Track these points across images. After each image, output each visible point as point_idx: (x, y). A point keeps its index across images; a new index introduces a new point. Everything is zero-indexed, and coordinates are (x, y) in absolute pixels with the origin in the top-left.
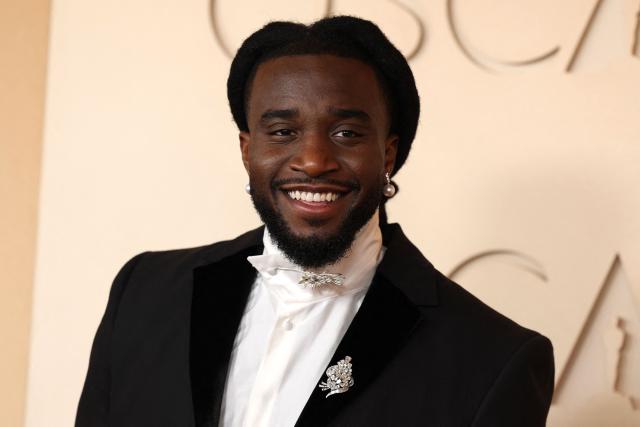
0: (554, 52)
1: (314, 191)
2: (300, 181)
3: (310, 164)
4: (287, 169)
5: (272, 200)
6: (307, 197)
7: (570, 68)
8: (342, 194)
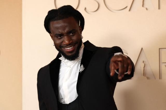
0: (126, 7)
1: (69, 47)
2: (66, 46)
3: (67, 42)
4: (62, 44)
5: (61, 50)
6: (68, 48)
7: (130, 10)
8: (74, 46)
